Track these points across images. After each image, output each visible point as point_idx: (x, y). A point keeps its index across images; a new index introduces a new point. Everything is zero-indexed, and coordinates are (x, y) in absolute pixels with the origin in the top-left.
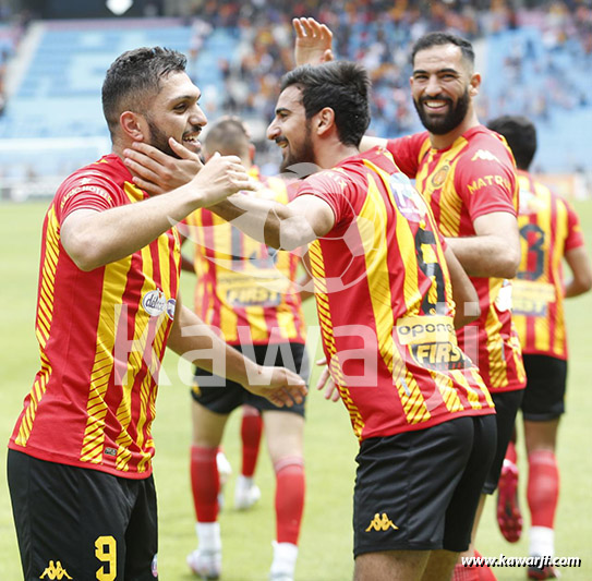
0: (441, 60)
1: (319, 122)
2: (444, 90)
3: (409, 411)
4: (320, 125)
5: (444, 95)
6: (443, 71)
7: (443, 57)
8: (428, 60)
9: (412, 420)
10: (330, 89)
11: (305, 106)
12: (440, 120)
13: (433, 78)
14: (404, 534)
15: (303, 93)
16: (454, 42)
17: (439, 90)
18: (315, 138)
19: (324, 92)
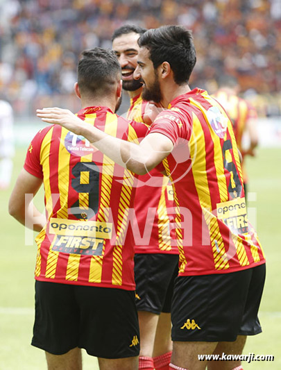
0: (126, 44)
1: (162, 70)
2: (129, 62)
3: (217, 262)
4: (163, 72)
5: (130, 66)
6: (128, 50)
7: (127, 42)
8: (119, 44)
9: (218, 268)
10: (165, 50)
11: (153, 61)
12: (130, 84)
13: (122, 55)
14: (204, 332)
15: (151, 52)
16: (136, 31)
17: (127, 63)
18: (160, 80)
19: (162, 52)
